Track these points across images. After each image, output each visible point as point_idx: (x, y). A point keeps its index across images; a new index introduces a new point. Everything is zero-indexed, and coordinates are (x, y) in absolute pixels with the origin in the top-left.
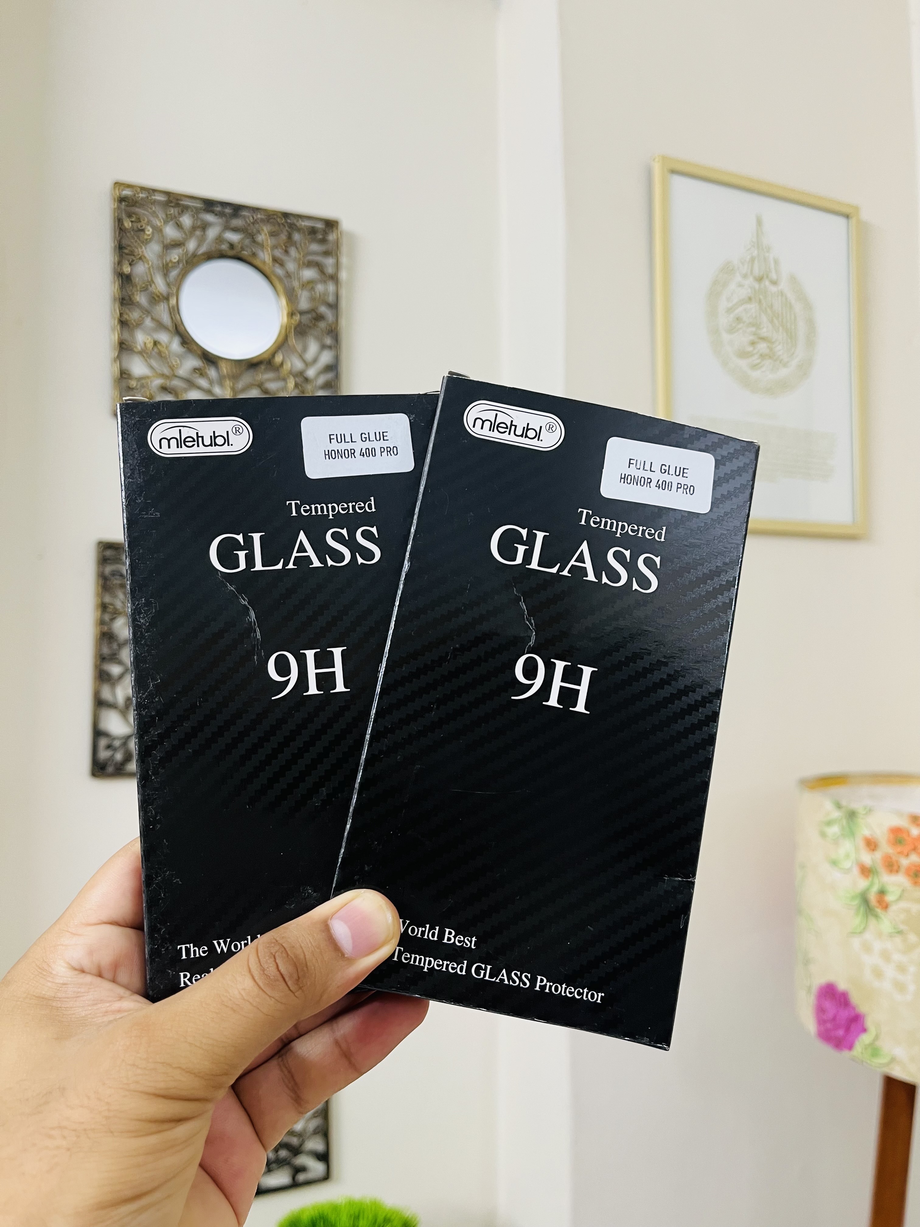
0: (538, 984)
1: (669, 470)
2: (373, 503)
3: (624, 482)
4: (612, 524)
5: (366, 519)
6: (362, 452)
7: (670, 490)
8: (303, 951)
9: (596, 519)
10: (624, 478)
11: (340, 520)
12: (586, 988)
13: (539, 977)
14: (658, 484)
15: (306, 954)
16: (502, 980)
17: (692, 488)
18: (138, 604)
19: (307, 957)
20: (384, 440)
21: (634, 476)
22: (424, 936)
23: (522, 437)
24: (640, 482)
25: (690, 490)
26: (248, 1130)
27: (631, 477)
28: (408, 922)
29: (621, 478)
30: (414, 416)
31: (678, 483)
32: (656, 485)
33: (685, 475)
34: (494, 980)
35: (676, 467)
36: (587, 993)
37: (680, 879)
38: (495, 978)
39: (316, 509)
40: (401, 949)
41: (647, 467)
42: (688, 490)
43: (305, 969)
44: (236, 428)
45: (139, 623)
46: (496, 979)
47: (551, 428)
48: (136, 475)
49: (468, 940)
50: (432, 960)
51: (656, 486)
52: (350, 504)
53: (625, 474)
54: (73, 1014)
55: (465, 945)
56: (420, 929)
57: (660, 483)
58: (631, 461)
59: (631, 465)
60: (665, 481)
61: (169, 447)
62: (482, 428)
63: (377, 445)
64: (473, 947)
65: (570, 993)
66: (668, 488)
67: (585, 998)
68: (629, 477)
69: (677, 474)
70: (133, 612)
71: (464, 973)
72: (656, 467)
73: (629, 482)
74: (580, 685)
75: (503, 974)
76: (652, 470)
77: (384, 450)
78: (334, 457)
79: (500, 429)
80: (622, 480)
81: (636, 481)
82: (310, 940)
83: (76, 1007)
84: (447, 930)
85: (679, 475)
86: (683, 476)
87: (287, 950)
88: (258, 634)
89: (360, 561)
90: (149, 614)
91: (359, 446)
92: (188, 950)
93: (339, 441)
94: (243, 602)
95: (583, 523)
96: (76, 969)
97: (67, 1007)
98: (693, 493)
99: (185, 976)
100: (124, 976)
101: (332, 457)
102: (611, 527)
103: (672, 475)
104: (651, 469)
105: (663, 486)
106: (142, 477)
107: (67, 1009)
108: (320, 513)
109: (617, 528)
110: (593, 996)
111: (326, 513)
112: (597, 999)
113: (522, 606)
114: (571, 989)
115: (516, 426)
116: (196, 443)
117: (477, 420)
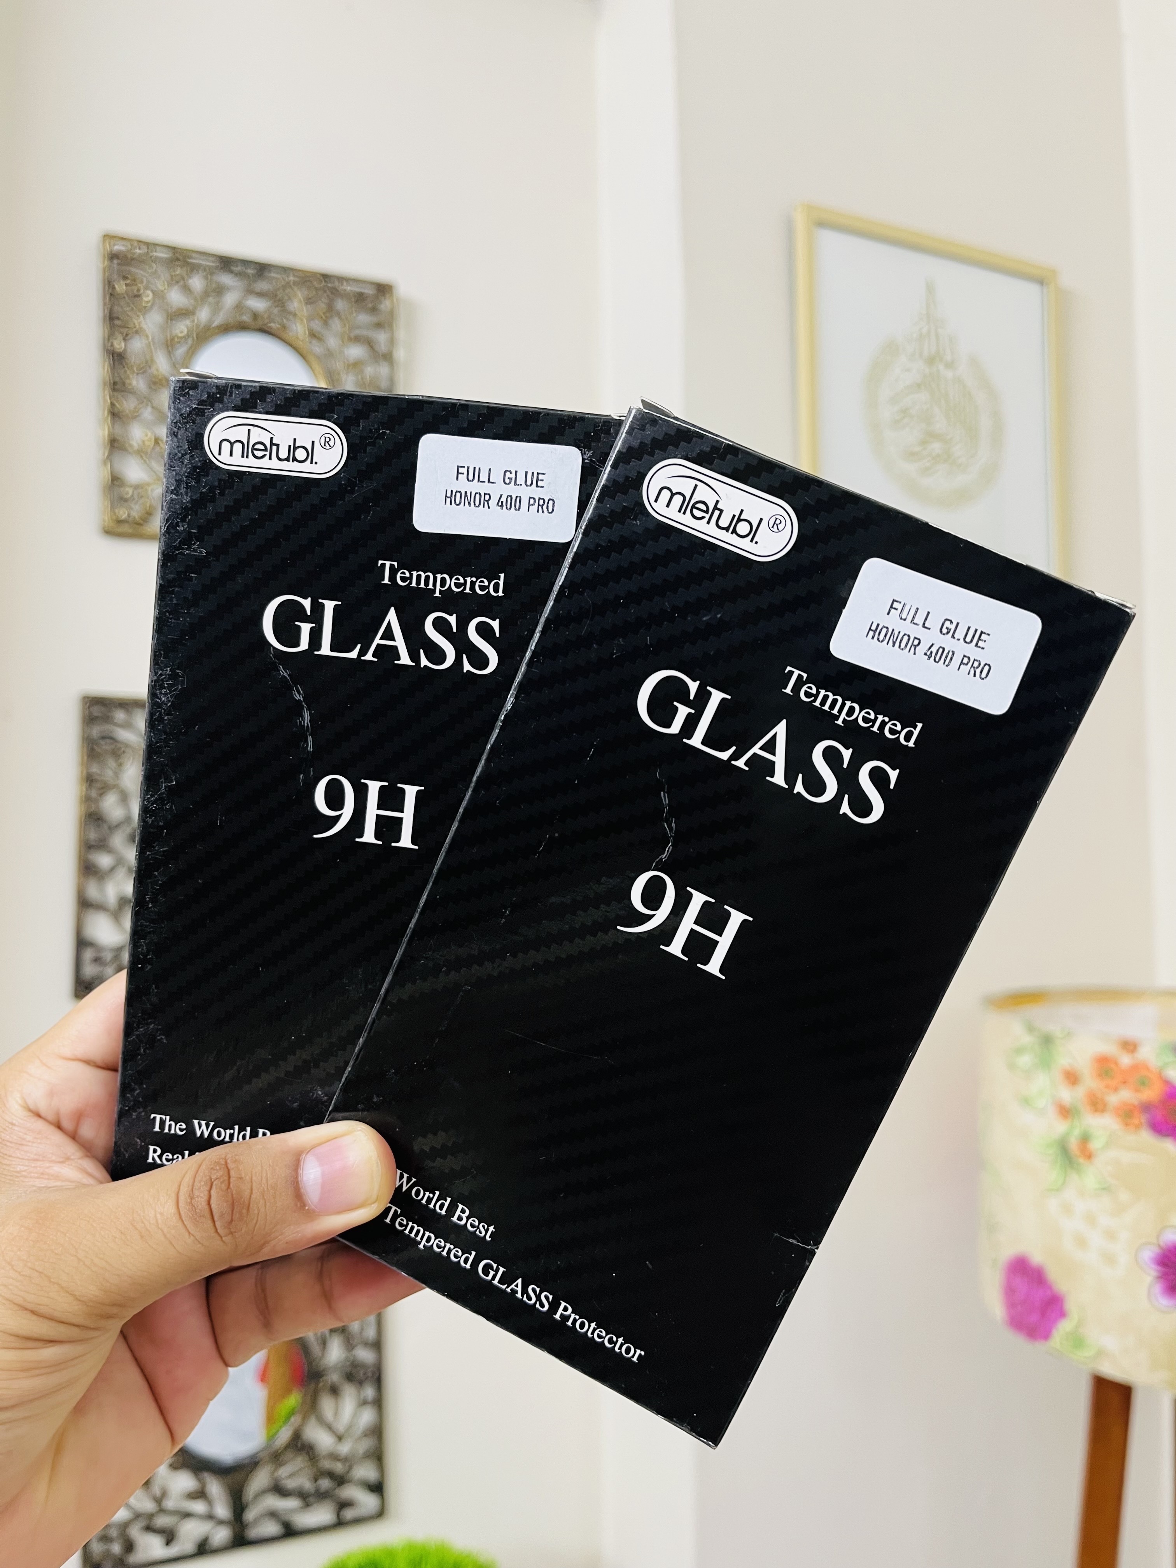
0: (560, 1311)
1: (955, 631)
2: (501, 583)
3: (873, 638)
4: (835, 701)
5: (487, 605)
6: (501, 500)
7: (947, 666)
8: (252, 1186)
9: (810, 688)
10: (875, 631)
11: (449, 601)
12: (622, 1338)
13: (563, 1304)
14: (929, 652)
16: (514, 1292)
17: (987, 668)
18: (161, 675)
20: (537, 486)
21: (893, 630)
22: (430, 1204)
23: (727, 531)
24: (900, 643)
25: (982, 670)
27: (888, 630)
28: (414, 1179)
29: (870, 629)
30: (590, 453)
31: (965, 656)
32: (925, 651)
33: (981, 644)
34: (504, 1287)
35: (969, 628)
36: (622, 1345)
37: (794, 1242)
38: (506, 1285)
39: (419, 579)
40: (397, 1211)
41: (919, 619)
42: (978, 671)
43: (245, 1210)
44: (325, 438)
45: (159, 701)
46: (507, 1287)
47: (777, 525)
48: (183, 490)
49: (484, 1227)
50: (433, 1237)
51: (925, 654)
52: (469, 580)
53: (878, 625)
55: (478, 1232)
56: (427, 1194)
57: (934, 649)
58: (895, 603)
59: (892, 610)
60: (944, 649)
61: (231, 454)
62: (668, 506)
63: (525, 493)
64: (488, 1238)
65: (599, 1336)
66: (945, 661)
67: (616, 1350)
68: (884, 630)
69: (968, 639)
70: (153, 684)
71: (468, 1266)
72: (934, 623)
73: (881, 639)
75: (517, 1284)
76: (926, 625)
77: (535, 502)
78: (458, 502)
79: (695, 511)
80: (871, 633)
81: (893, 638)
83: (15, 1157)
84: (461, 1206)
85: (971, 642)
86: (976, 645)
87: (231, 1180)
88: (310, 744)
89: (467, 667)
90: (174, 691)
91: (498, 490)
92: (162, 1123)
93: (471, 478)
94: (298, 697)
95: (788, 690)
96: (30, 1110)
97: (6, 1155)
98: (986, 677)
99: (155, 1151)
100: (88, 1131)
101: (455, 502)
103: (959, 640)
104: (924, 624)
105: (939, 655)
106: (189, 495)
107: (6, 1157)
108: (422, 585)
109: (840, 711)
110: (628, 1351)
111: (431, 586)
112: (633, 1356)
113: (663, 798)
114: (601, 1332)
115: (721, 511)
116: (268, 453)
117: (665, 491)
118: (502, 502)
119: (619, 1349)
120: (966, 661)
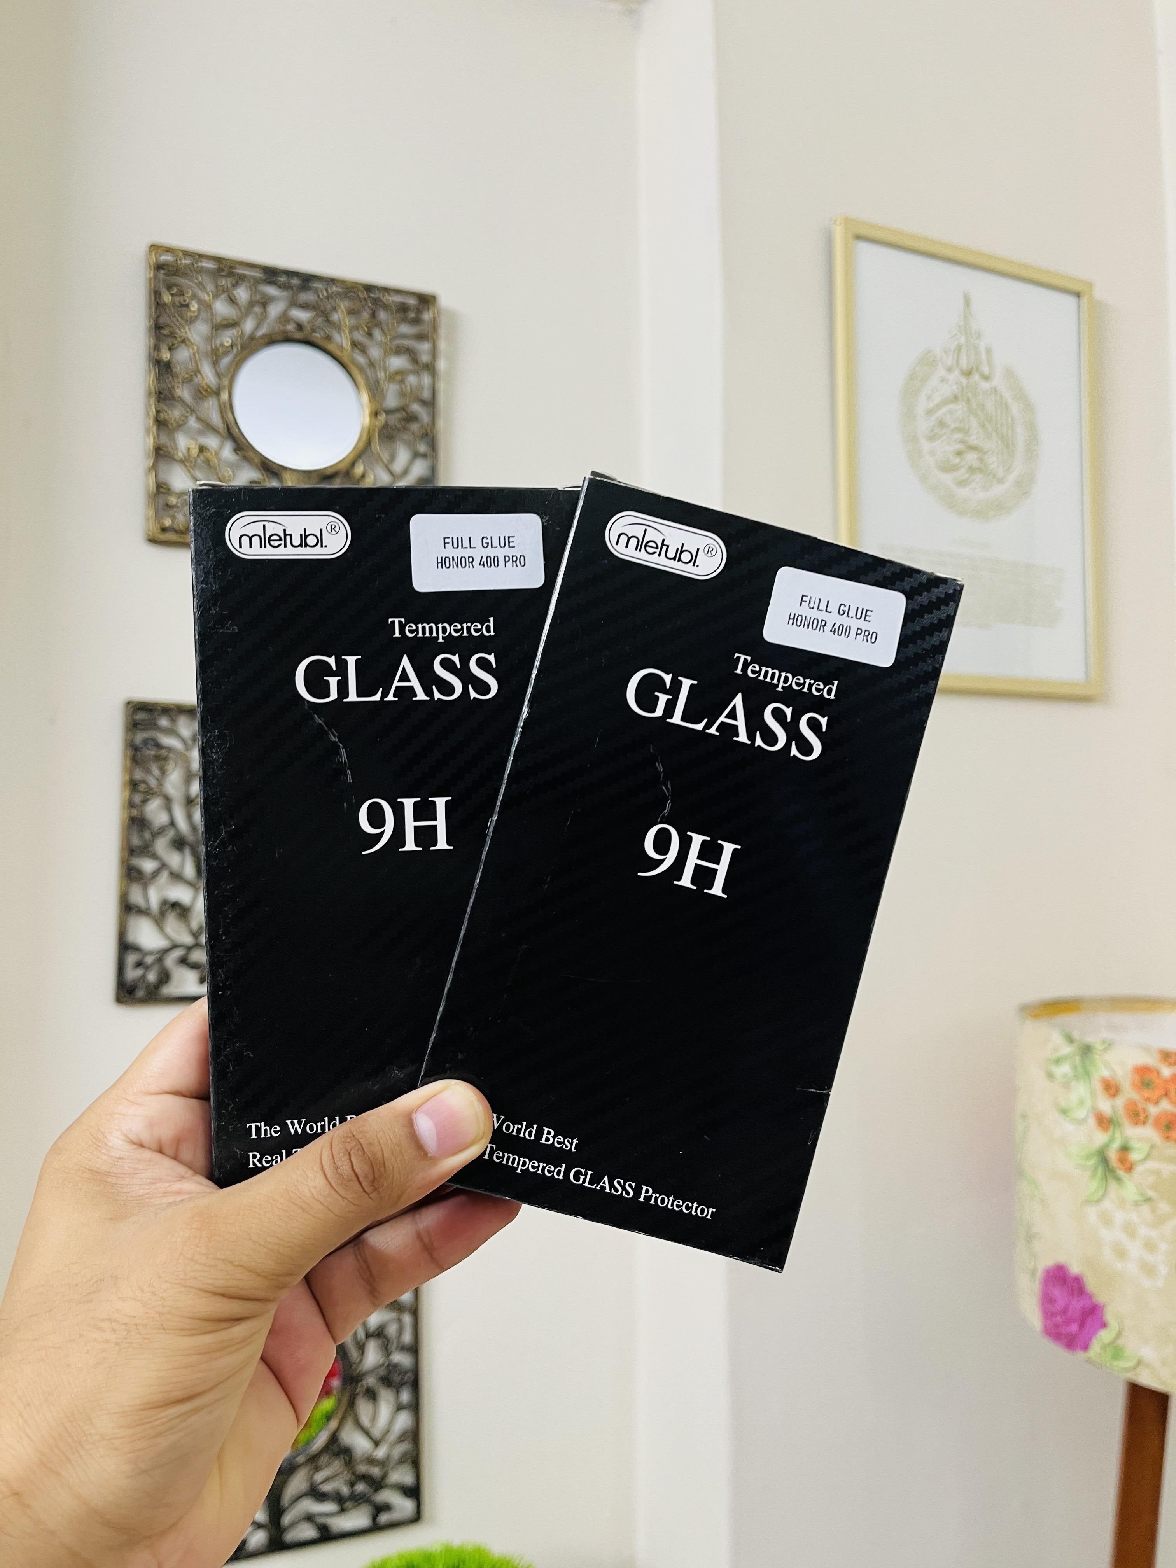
0: (643, 1194)
1: (848, 611)
2: (492, 625)
3: (793, 624)
4: (773, 674)
5: (482, 644)
6: (483, 560)
7: (848, 637)
8: (382, 1148)
9: (754, 667)
10: (793, 619)
11: (451, 644)
12: (696, 1203)
13: (645, 1188)
14: (834, 629)
15: (385, 1152)
16: (603, 1188)
17: (874, 635)
18: (210, 737)
19: (386, 1155)
20: (509, 547)
21: (806, 617)
22: (520, 1134)
23: (675, 560)
24: (812, 625)
25: (872, 637)
26: (318, 1321)
27: (802, 618)
28: (503, 1117)
29: (790, 619)
30: (547, 518)
31: (858, 629)
32: (831, 629)
33: (867, 618)
34: (594, 1187)
35: (858, 608)
36: (697, 1208)
37: (813, 1090)
38: (596, 1185)
39: (424, 629)
40: (493, 1147)
41: (823, 606)
42: (869, 637)
43: (382, 1169)
44: (331, 525)
45: (211, 759)
47: (711, 551)
48: (211, 580)
49: (568, 1141)
50: (527, 1160)
51: (831, 631)
52: (465, 625)
53: (795, 614)
54: (129, 1193)
55: (564, 1147)
56: (516, 1126)
57: (836, 627)
58: (804, 597)
59: (803, 603)
60: (843, 626)
61: (251, 546)
62: (627, 546)
63: (501, 553)
64: (573, 1150)
65: (678, 1206)
66: (845, 634)
67: (693, 1213)
68: (800, 618)
69: (859, 616)
70: (204, 745)
71: (561, 1177)
72: (833, 607)
74: (718, 864)
75: (605, 1181)
76: (828, 611)
77: (509, 559)
78: (448, 566)
79: (648, 548)
80: (791, 621)
81: (807, 623)
82: (390, 1137)
83: (132, 1185)
84: (546, 1129)
85: (860, 618)
86: (865, 620)
87: (364, 1147)
88: (349, 777)
89: (473, 695)
90: (223, 749)
91: (479, 553)
92: (258, 1129)
93: (455, 545)
94: (334, 739)
95: (739, 671)
96: (134, 1143)
97: (123, 1184)
98: (875, 641)
99: (254, 1157)
100: (187, 1153)
101: (446, 566)
103: (852, 618)
104: (826, 610)
105: (840, 630)
106: (217, 583)
107: (123, 1186)
108: (427, 635)
109: (779, 680)
110: (702, 1211)
111: (434, 635)
112: (707, 1215)
113: (658, 766)
114: (679, 1202)
115: (668, 546)
116: (283, 542)
117: (622, 536)
118: (484, 562)
119: (695, 1212)
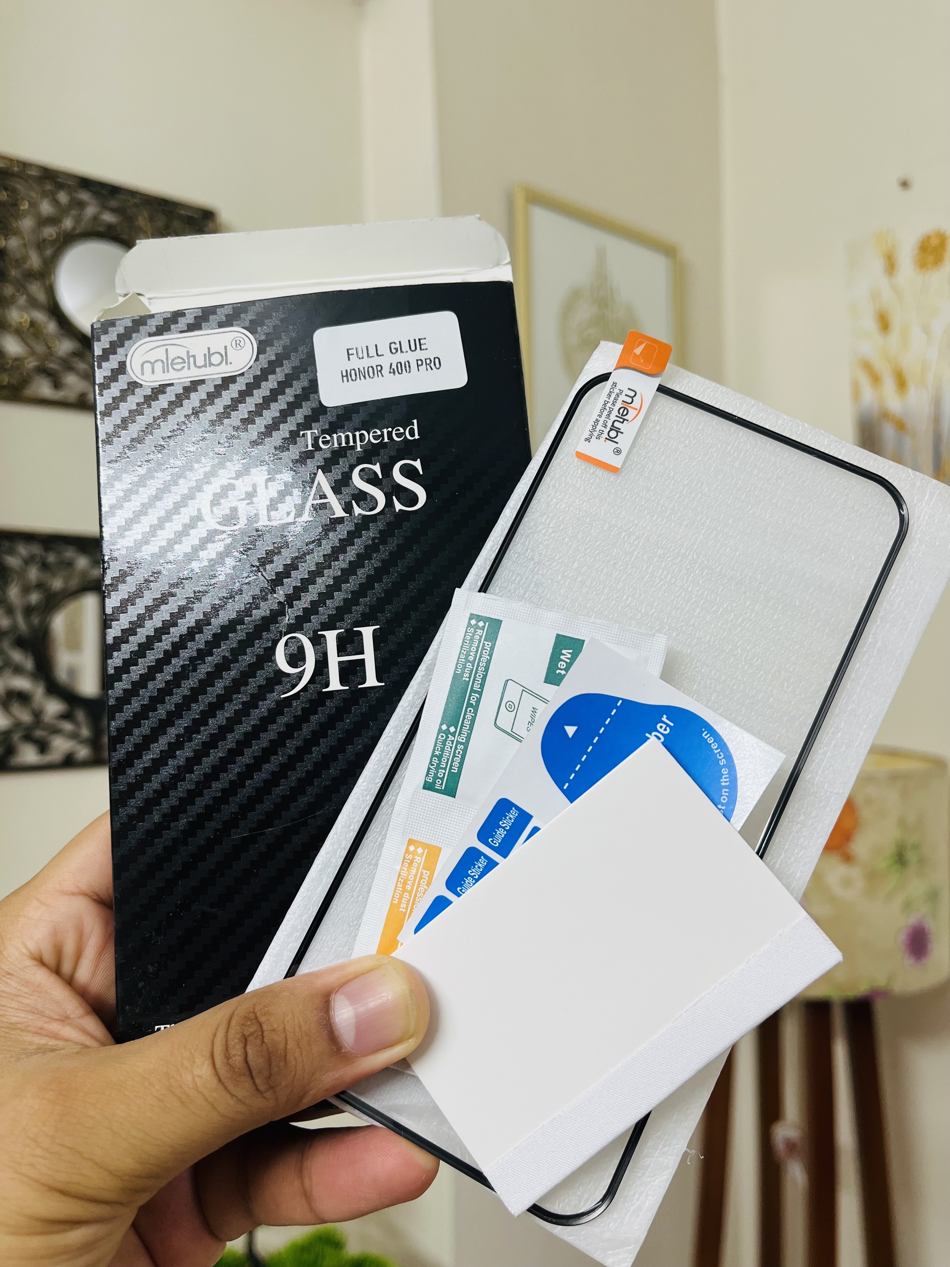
1: (401, 347)
3: (348, 381)
4: (347, 437)
7: (409, 372)
8: (286, 1036)
9: (325, 438)
10: (346, 376)
14: (392, 369)
17: (437, 360)
21: (359, 369)
23: (206, 367)
24: (369, 374)
25: (435, 363)
27: (355, 371)
29: (342, 376)
31: (417, 360)
32: (389, 371)
33: (423, 347)
35: (409, 341)
41: (372, 352)
42: (432, 365)
43: (282, 1064)
47: (239, 344)
51: (390, 372)
53: (346, 371)
57: (394, 366)
58: (349, 351)
59: (351, 356)
60: (400, 363)
62: (153, 373)
66: (406, 370)
68: (353, 372)
69: (413, 348)
72: (384, 349)
73: (354, 379)
74: (363, 653)
76: (379, 354)
79: (175, 366)
80: (345, 378)
81: (362, 374)
82: (299, 1022)
85: (416, 348)
86: (421, 349)
87: (264, 1034)
95: (310, 448)
98: (440, 366)
102: (347, 442)
103: (407, 352)
104: (377, 354)
105: (400, 368)
109: (355, 441)
115: (194, 356)
117: (146, 365)
120: (420, 363)
